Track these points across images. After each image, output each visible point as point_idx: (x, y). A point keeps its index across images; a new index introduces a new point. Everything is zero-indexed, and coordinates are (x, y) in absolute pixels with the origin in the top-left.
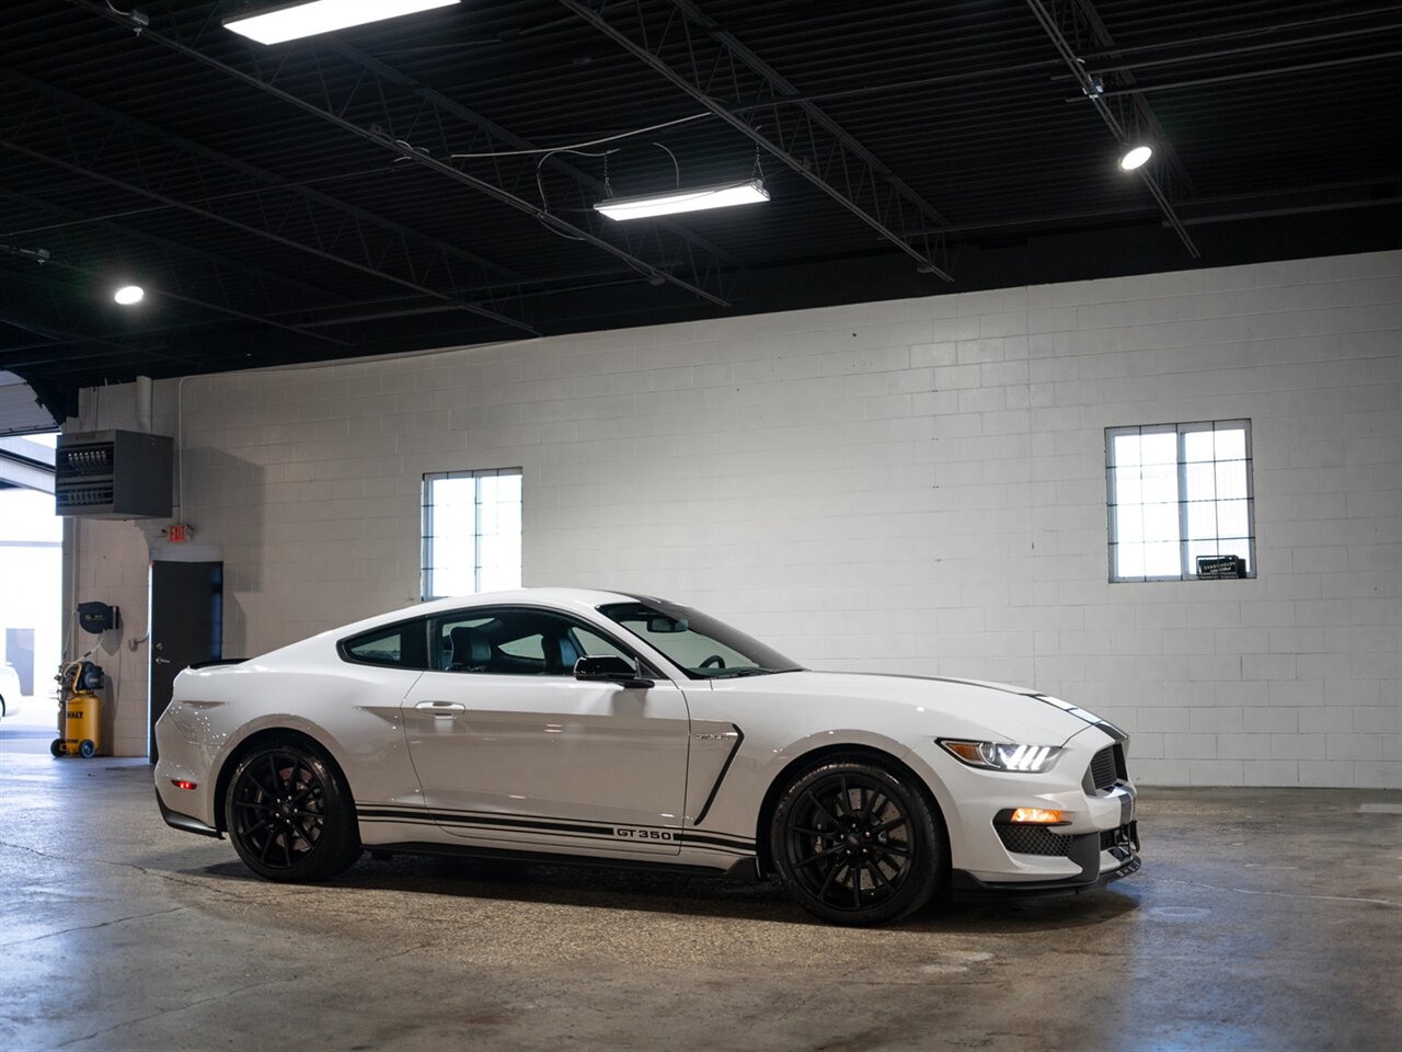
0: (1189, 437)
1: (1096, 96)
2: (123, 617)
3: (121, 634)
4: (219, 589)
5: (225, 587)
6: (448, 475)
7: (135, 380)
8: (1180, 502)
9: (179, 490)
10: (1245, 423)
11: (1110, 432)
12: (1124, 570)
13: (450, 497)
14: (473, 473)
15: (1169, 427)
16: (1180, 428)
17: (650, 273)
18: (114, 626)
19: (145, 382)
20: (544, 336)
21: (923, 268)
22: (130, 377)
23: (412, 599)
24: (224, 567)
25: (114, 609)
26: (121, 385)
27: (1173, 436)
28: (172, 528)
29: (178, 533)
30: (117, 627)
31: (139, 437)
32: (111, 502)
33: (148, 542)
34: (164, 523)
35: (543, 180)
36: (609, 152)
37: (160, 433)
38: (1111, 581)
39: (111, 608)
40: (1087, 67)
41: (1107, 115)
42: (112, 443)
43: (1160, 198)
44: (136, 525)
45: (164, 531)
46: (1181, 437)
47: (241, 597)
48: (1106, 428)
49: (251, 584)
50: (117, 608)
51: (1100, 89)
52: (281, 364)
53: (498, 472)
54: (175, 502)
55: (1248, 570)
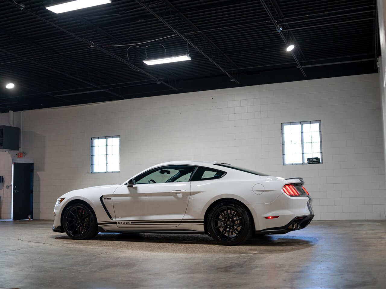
0: (304, 126)
1: (280, 31)
2: (4, 179)
3: (4, 184)
4: (32, 171)
5: (34, 170)
6: (99, 138)
7: (8, 112)
8: (302, 143)
9: (21, 143)
10: (319, 122)
11: (282, 124)
12: (287, 162)
13: (99, 144)
14: (106, 137)
15: (298, 123)
16: (301, 123)
17: (157, 81)
18: (2, 182)
19: (11, 112)
20: (126, 99)
21: (232, 79)
22: (7, 111)
23: (88, 173)
24: (34, 164)
25: (2, 177)
26: (5, 113)
27: (300, 125)
28: (19, 154)
29: (20, 155)
30: (3, 182)
31: (10, 127)
32: (2, 146)
33: (12, 158)
34: (17, 152)
35: (128, 54)
36: (147, 46)
37: (16, 127)
38: (283, 165)
39: (1, 176)
40: (278, 23)
41: (283, 36)
42: (2, 129)
43: (296, 60)
44: (8, 153)
45: (16, 155)
46: (302, 125)
47: (38, 173)
48: (281, 123)
49: (42, 169)
50: (3, 177)
51: (281, 29)
52: (52, 107)
53: (113, 137)
54: (20, 147)
55: (320, 161)
